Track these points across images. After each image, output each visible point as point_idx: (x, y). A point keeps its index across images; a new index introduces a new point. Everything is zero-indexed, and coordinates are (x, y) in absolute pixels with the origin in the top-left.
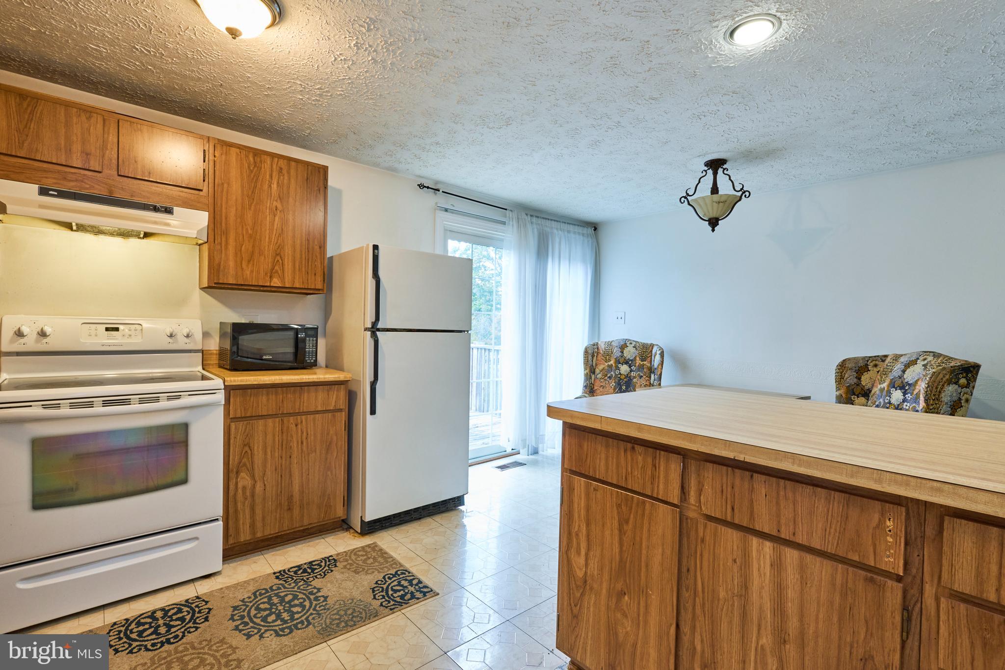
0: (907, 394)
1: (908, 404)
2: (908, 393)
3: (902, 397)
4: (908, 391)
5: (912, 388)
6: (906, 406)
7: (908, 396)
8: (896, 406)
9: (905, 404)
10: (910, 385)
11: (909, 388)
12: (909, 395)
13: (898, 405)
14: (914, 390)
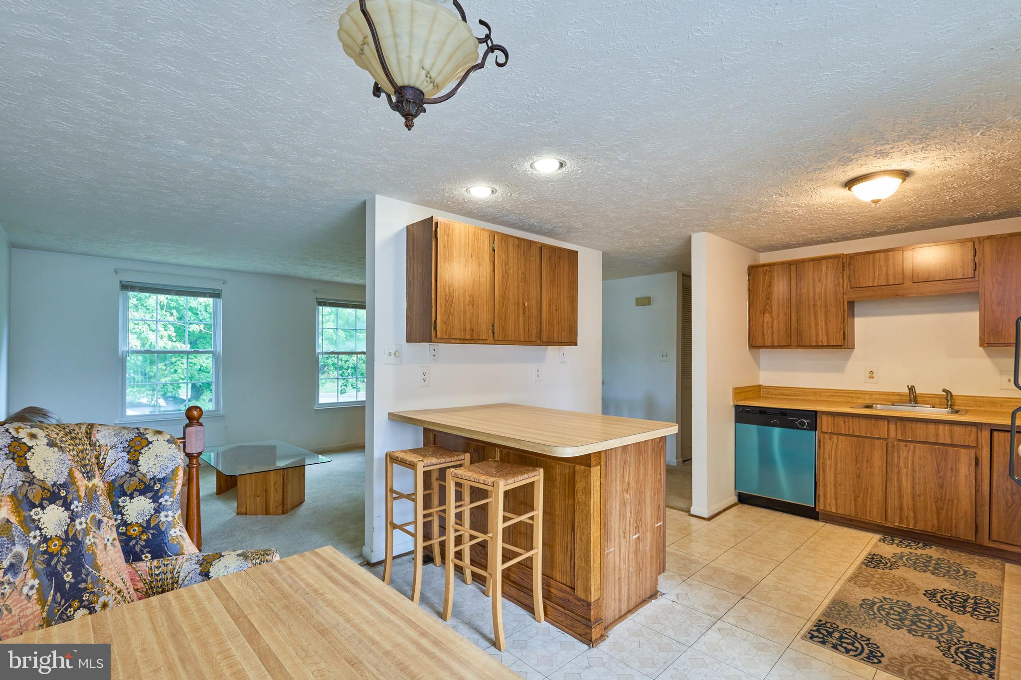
0: (71, 503)
1: (83, 519)
2: (73, 499)
3: (66, 514)
4: (70, 497)
5: (72, 489)
6: (81, 523)
7: (76, 506)
8: (64, 537)
9: (78, 521)
10: (64, 486)
11: (68, 492)
12: (76, 502)
13: (66, 532)
14: (78, 491)
